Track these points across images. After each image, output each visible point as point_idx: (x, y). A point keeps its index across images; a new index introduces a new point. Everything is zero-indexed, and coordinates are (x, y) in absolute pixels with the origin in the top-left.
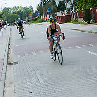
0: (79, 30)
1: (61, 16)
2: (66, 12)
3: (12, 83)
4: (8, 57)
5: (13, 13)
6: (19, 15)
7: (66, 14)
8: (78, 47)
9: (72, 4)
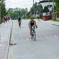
0: (56, 25)
1: (45, 16)
2: (49, 13)
3: (12, 57)
4: (10, 40)
5: (15, 12)
6: (18, 14)
7: (49, 15)
8: (56, 36)
9: (53, 8)
